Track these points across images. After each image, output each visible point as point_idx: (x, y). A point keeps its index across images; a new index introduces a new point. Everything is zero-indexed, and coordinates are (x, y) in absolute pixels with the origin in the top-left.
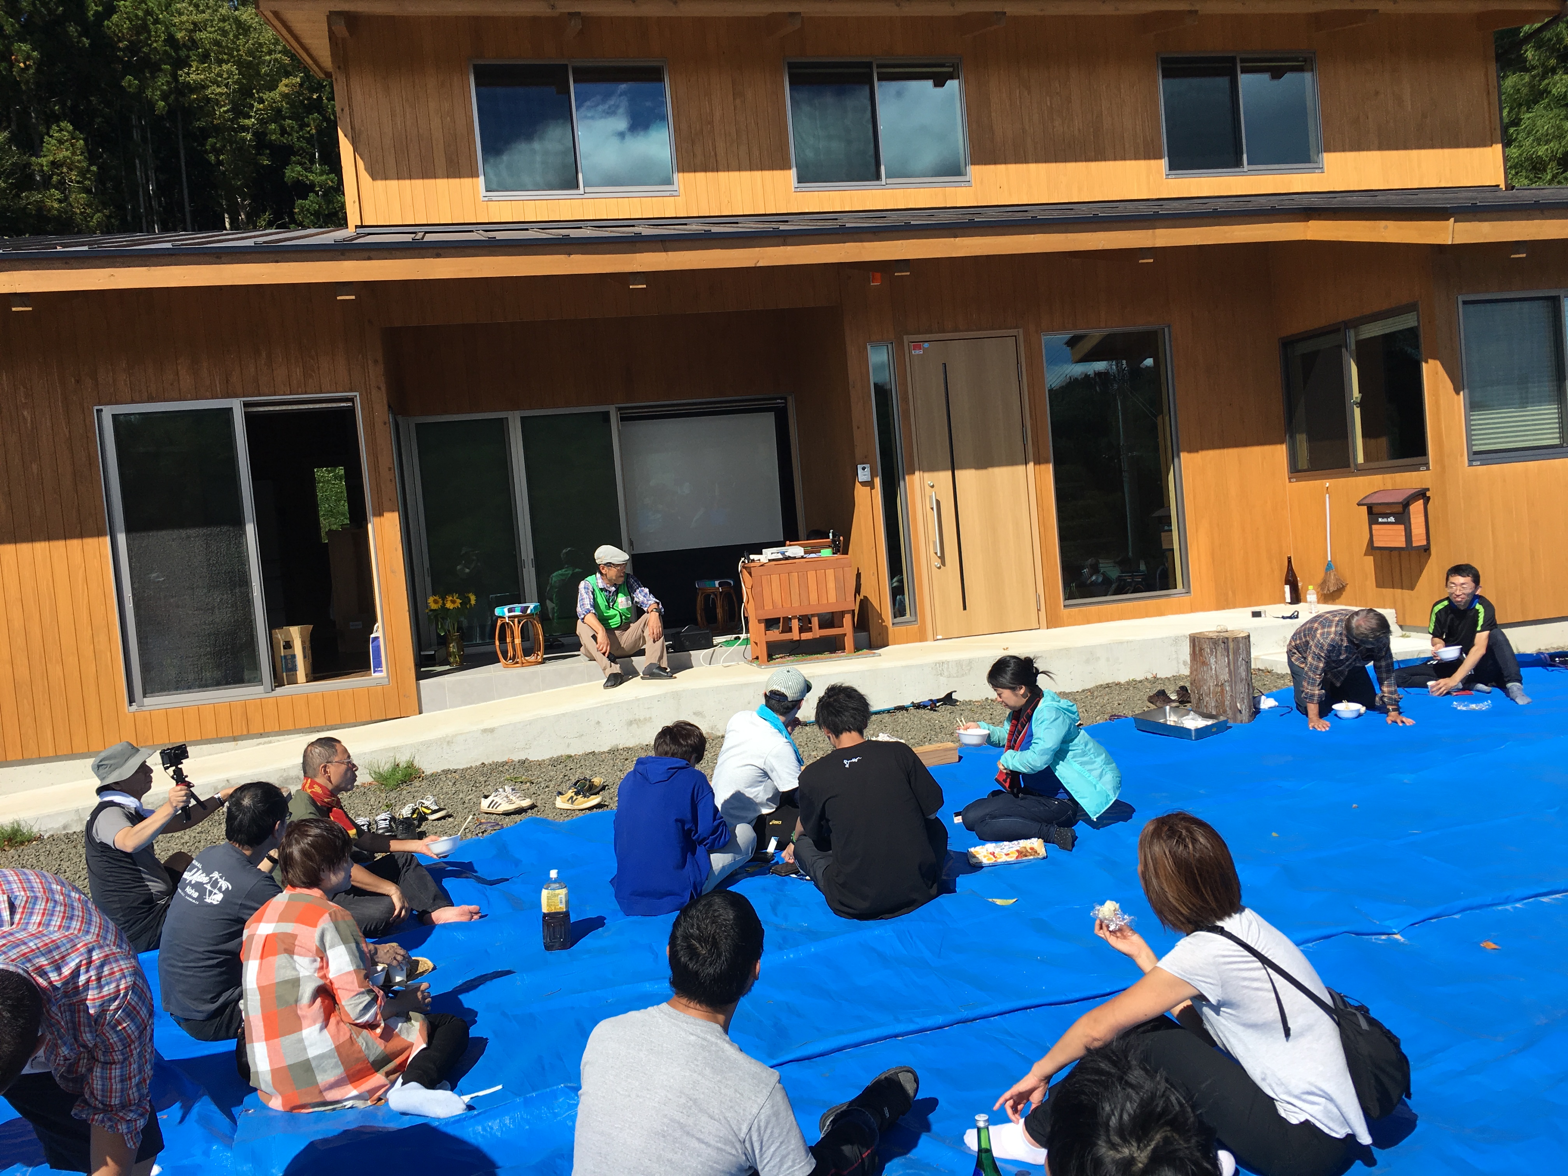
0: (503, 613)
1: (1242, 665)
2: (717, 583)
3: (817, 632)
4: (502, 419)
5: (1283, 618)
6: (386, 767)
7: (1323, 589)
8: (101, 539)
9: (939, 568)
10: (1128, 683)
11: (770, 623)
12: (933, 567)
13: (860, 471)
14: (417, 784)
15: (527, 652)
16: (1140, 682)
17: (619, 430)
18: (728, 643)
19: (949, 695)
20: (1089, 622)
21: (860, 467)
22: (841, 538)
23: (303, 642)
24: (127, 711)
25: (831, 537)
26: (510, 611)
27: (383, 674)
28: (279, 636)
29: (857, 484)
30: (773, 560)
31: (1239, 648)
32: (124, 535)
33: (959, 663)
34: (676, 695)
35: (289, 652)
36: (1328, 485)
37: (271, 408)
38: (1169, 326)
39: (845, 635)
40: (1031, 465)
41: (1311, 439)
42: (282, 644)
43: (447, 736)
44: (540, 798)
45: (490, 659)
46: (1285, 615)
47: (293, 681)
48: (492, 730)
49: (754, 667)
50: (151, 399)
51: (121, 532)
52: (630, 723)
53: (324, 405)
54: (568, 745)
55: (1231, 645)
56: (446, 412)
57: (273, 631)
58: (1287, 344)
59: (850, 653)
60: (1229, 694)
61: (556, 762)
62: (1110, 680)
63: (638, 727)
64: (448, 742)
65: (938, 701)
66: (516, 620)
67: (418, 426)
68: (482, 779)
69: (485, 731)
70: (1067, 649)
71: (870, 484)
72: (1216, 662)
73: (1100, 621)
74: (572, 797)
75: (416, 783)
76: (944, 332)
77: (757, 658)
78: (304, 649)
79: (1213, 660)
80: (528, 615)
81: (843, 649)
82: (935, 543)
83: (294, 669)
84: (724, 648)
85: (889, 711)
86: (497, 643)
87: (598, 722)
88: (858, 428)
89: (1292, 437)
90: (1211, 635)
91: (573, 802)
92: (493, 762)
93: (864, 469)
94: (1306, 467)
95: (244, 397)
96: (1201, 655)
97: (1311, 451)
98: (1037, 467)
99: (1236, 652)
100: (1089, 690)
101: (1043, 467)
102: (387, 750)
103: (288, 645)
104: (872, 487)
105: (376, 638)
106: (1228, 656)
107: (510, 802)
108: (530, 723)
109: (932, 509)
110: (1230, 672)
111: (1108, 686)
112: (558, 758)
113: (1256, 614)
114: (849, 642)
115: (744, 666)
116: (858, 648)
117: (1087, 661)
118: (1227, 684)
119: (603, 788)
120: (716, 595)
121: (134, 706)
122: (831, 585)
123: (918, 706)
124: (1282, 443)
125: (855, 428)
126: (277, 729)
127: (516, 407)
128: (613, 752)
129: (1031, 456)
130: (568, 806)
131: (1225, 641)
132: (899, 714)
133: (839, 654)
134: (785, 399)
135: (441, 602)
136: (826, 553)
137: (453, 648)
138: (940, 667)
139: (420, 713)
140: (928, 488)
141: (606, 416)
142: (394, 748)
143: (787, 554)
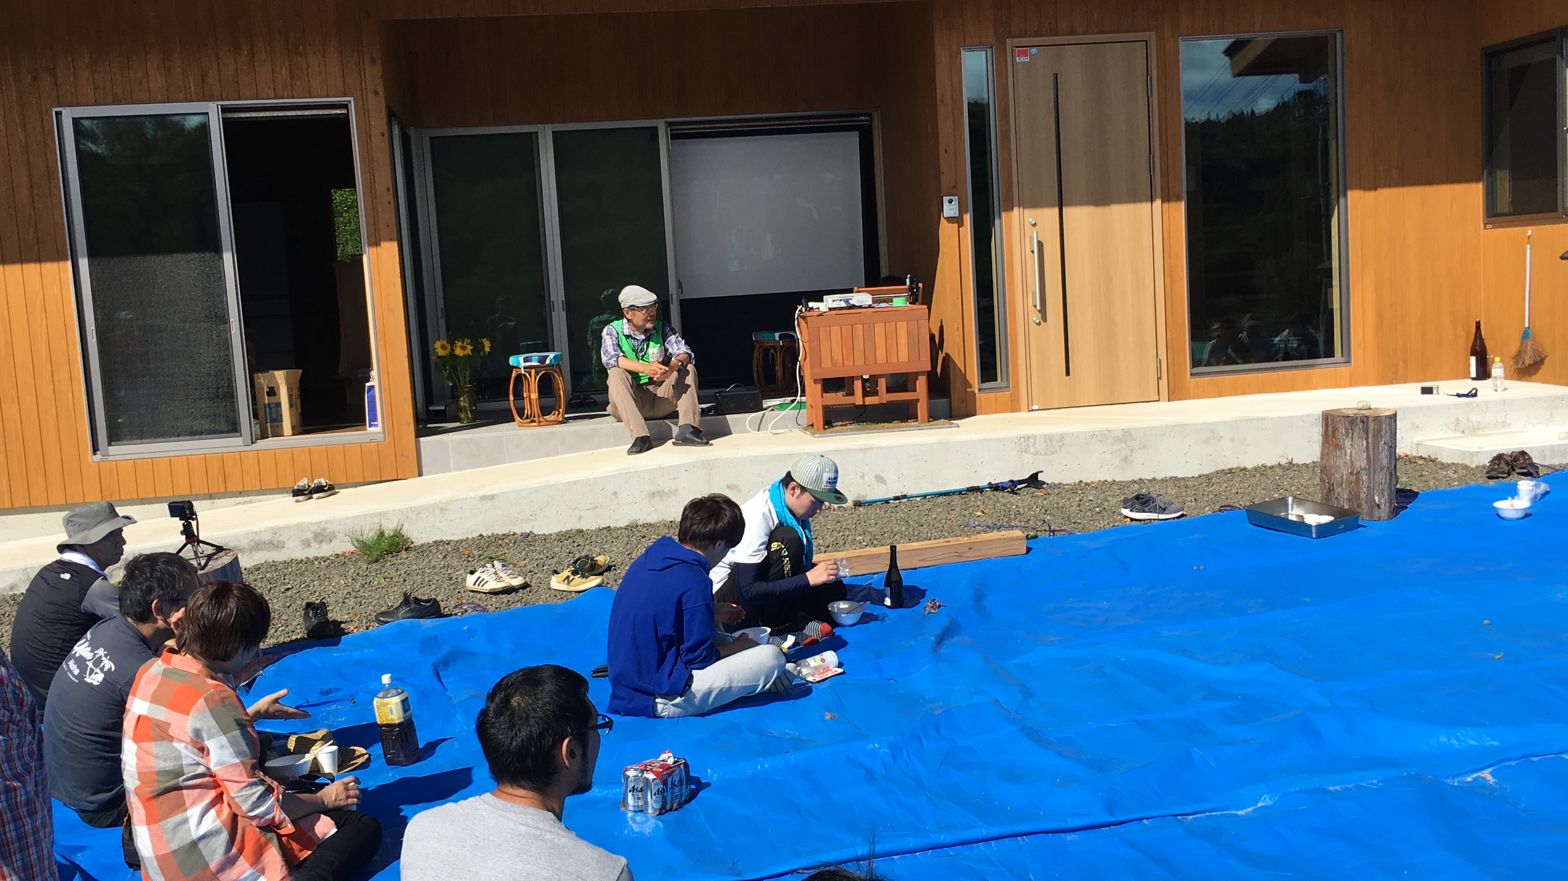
0: (518, 362)
1: (1383, 450)
2: (777, 335)
3: (883, 397)
4: (531, 133)
5: (1458, 395)
6: (370, 535)
7: (1517, 363)
8: (61, 264)
9: (1039, 324)
10: (1256, 469)
11: (831, 385)
12: (1031, 322)
13: (946, 205)
14: (404, 556)
15: (545, 411)
16: (1272, 467)
17: (668, 150)
18: (782, 406)
19: (1035, 476)
20: (1220, 395)
21: (946, 199)
22: (920, 285)
23: (290, 389)
24: (90, 460)
25: (908, 283)
26: (526, 360)
27: (378, 429)
28: (262, 380)
29: (943, 221)
30: (834, 309)
31: (1380, 430)
32: (86, 260)
33: (1049, 439)
34: (708, 465)
35: (273, 399)
36: (1530, 233)
37: (253, 115)
38: (1342, 31)
39: (918, 400)
40: (1158, 203)
41: (1514, 178)
42: (266, 389)
43: (440, 502)
44: (536, 576)
45: (505, 417)
46: (1461, 393)
47: (278, 433)
48: (492, 498)
49: (807, 436)
50: (117, 101)
51: (83, 256)
52: (652, 495)
53: (314, 112)
54: (580, 519)
55: (1371, 425)
56: (465, 124)
57: (255, 375)
58: (1492, 55)
59: (922, 422)
60: (1366, 484)
61: (563, 537)
62: (1234, 465)
63: (662, 500)
64: (442, 509)
65: (1021, 482)
66: (533, 371)
67: (432, 139)
68: (476, 553)
69: (483, 498)
70: (1182, 426)
71: (958, 220)
72: (1352, 445)
73: (1235, 394)
74: (568, 577)
75: (403, 554)
76: (1057, 34)
77: (812, 425)
78: (290, 397)
79: (1348, 443)
80: (548, 366)
81: (915, 417)
82: (1034, 293)
83: (278, 419)
84: (776, 412)
85: (960, 492)
86: (511, 397)
87: (615, 493)
88: (946, 151)
89: (1491, 173)
90: (1349, 413)
91: (569, 583)
92: (493, 535)
93: (950, 202)
94: (1506, 211)
95: (222, 100)
96: (1334, 437)
97: (1514, 192)
98: (1166, 205)
99: (1378, 434)
100: (1207, 476)
101: (1173, 205)
102: (372, 515)
103: (272, 392)
104: (961, 224)
105: (372, 387)
106: (1367, 439)
107: (499, 579)
108: (537, 490)
109: (1033, 252)
110: (1368, 458)
111: (1231, 471)
112: (567, 532)
113: (1427, 391)
114: (922, 409)
115: (797, 433)
116: (934, 416)
117: (1207, 441)
118: (1363, 472)
119: (609, 569)
120: (776, 350)
121: (98, 457)
122: (903, 340)
123: (996, 488)
124: (1478, 180)
125: (942, 151)
126: (258, 488)
127: (547, 119)
128: (632, 528)
129: (1159, 192)
130: (563, 587)
131: (1365, 420)
132: (972, 497)
133: (911, 423)
134: (870, 115)
135: (449, 347)
136: (899, 302)
137: (464, 402)
138: (1025, 443)
139: (420, 475)
140: (1028, 227)
141: (653, 132)
142: (380, 514)
143: (851, 302)
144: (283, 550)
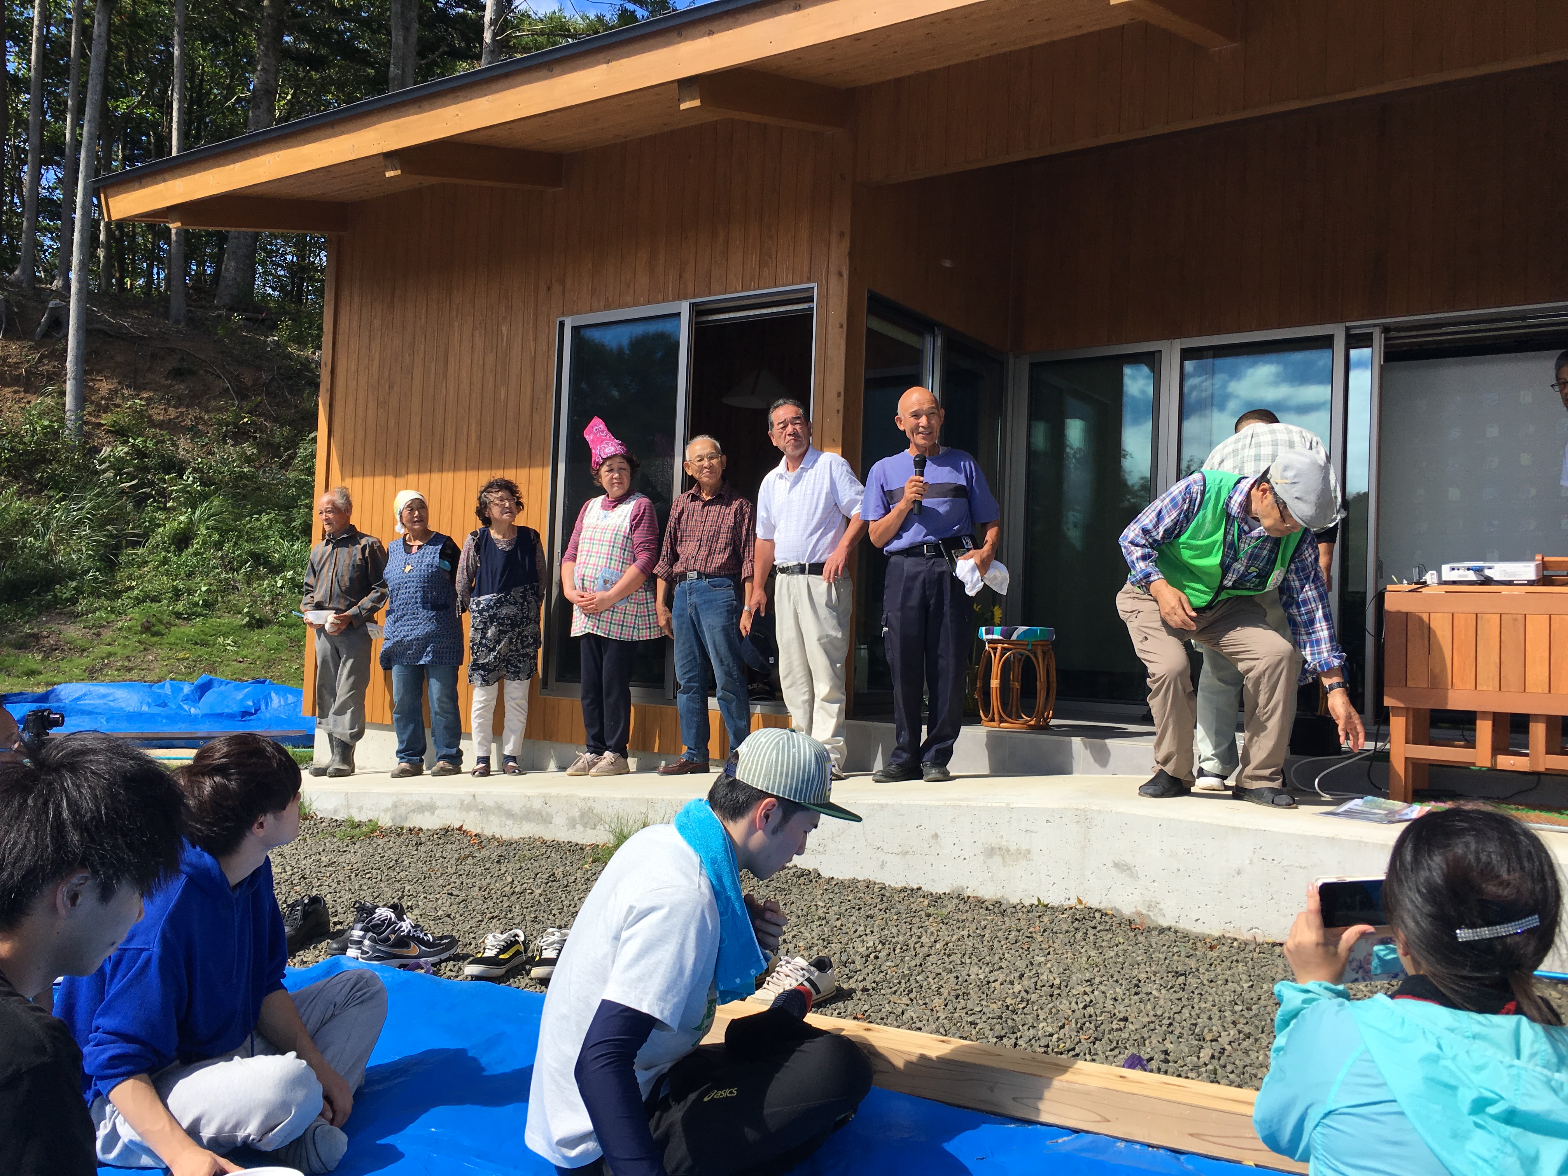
24: (539, 694)
26: (987, 632)
66: (999, 648)
67: (1032, 367)
80: (1017, 643)
121: (547, 690)
127: (1176, 333)
143: (1487, 572)
144: (550, 826)
